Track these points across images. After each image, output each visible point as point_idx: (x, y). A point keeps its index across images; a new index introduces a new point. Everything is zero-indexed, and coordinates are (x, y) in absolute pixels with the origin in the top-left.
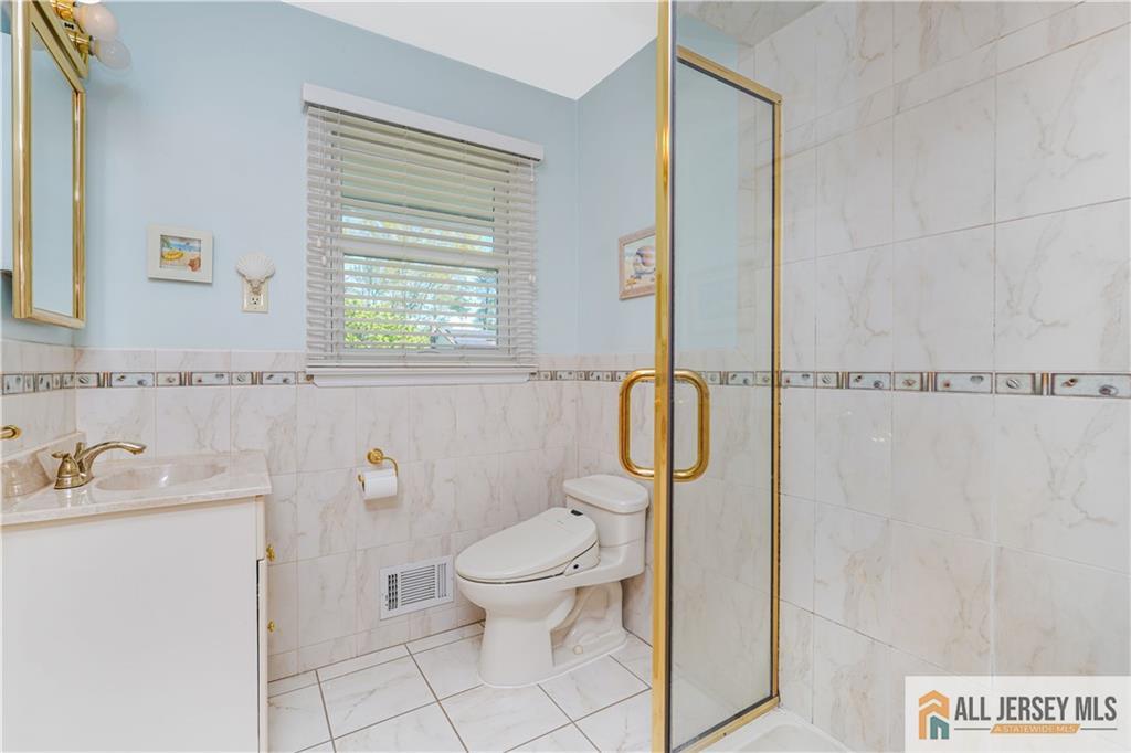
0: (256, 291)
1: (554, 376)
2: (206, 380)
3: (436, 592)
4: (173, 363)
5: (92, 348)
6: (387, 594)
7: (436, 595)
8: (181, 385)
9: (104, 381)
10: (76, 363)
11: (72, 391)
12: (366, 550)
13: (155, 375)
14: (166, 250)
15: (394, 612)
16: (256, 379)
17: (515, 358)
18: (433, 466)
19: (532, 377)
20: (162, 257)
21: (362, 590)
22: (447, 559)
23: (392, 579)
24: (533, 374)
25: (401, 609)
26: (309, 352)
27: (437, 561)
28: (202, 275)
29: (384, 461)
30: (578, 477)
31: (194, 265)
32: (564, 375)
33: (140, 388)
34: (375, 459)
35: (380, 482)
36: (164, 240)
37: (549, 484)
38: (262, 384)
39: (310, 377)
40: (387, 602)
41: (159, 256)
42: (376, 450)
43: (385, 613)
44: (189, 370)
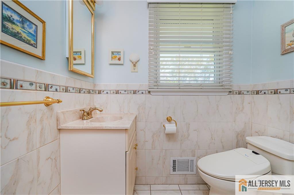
0: (135, 65)
1: (240, 93)
2: (122, 92)
3: (190, 169)
4: (114, 88)
5: (97, 84)
6: (173, 166)
7: (190, 170)
8: (116, 94)
9: (100, 92)
10: (94, 87)
11: (93, 94)
12: (166, 150)
13: (110, 91)
14: (113, 56)
15: (174, 173)
16: (135, 92)
17: (222, 86)
18: (189, 124)
19: (230, 93)
20: (112, 58)
21: (164, 163)
22: (194, 159)
23: (174, 161)
24: (230, 92)
25: (177, 172)
26: (149, 84)
27: (191, 158)
28: (121, 62)
29: (172, 121)
30: (252, 136)
31: (119, 59)
32: (245, 93)
33: (107, 94)
34: (169, 120)
35: (171, 128)
36: (113, 53)
37: (237, 137)
38: (136, 94)
39: (149, 92)
40: (172, 169)
41: (111, 57)
42: (170, 117)
43: (172, 172)
44: (118, 89)
